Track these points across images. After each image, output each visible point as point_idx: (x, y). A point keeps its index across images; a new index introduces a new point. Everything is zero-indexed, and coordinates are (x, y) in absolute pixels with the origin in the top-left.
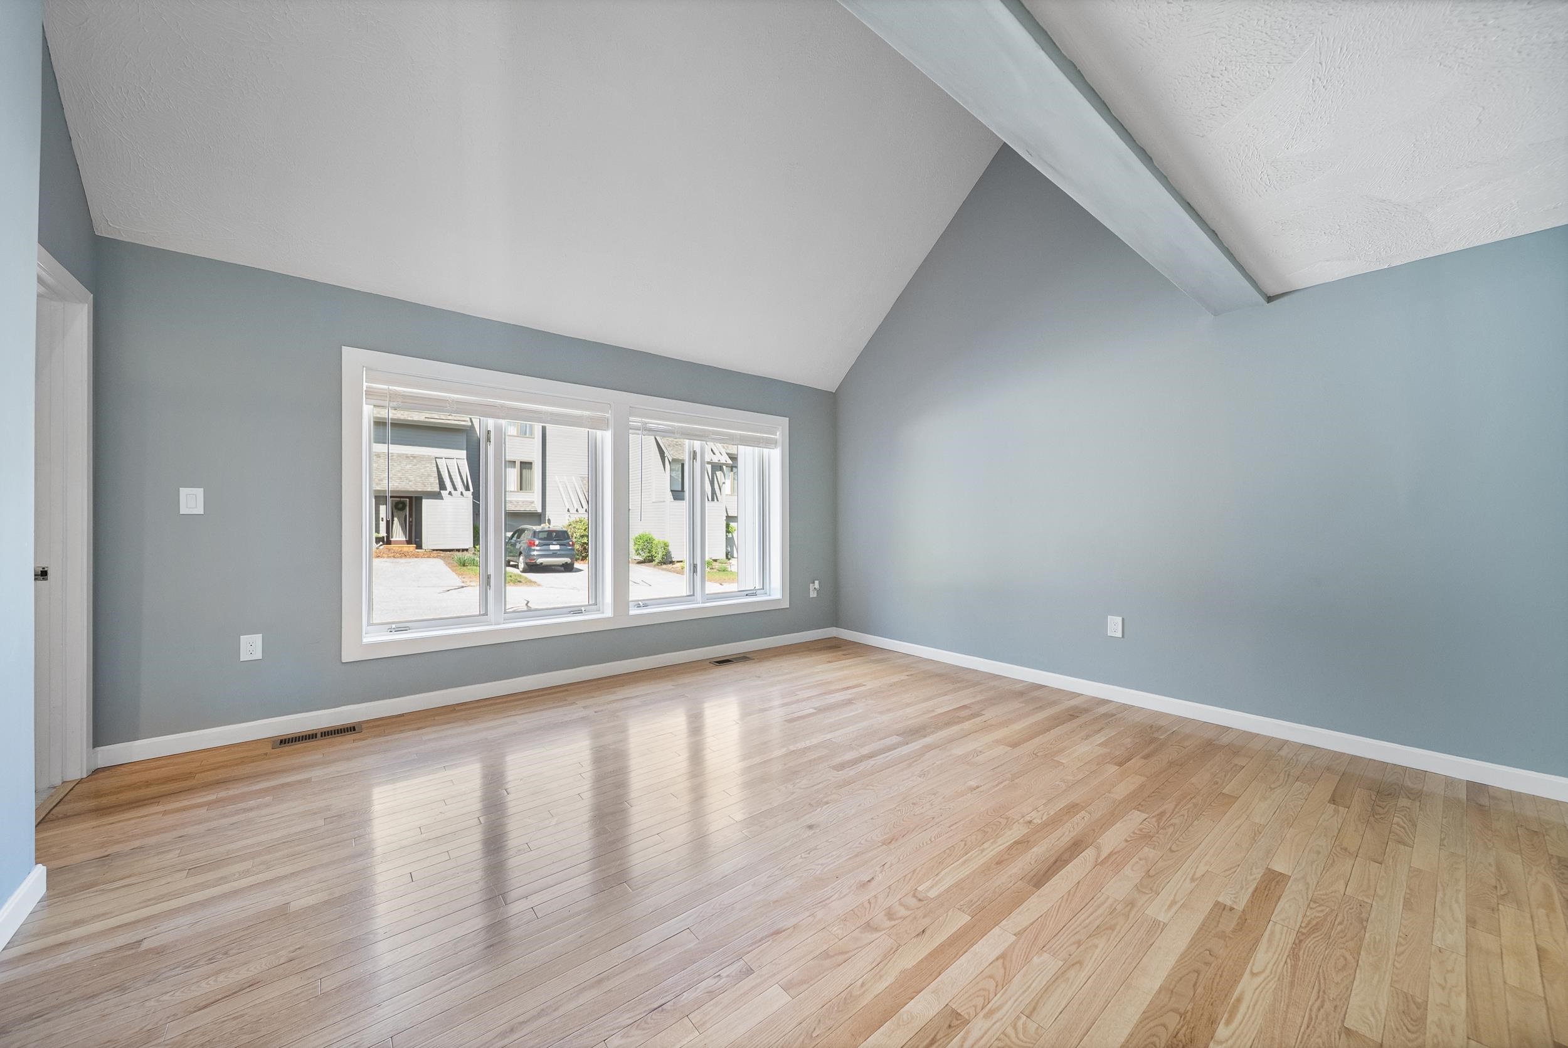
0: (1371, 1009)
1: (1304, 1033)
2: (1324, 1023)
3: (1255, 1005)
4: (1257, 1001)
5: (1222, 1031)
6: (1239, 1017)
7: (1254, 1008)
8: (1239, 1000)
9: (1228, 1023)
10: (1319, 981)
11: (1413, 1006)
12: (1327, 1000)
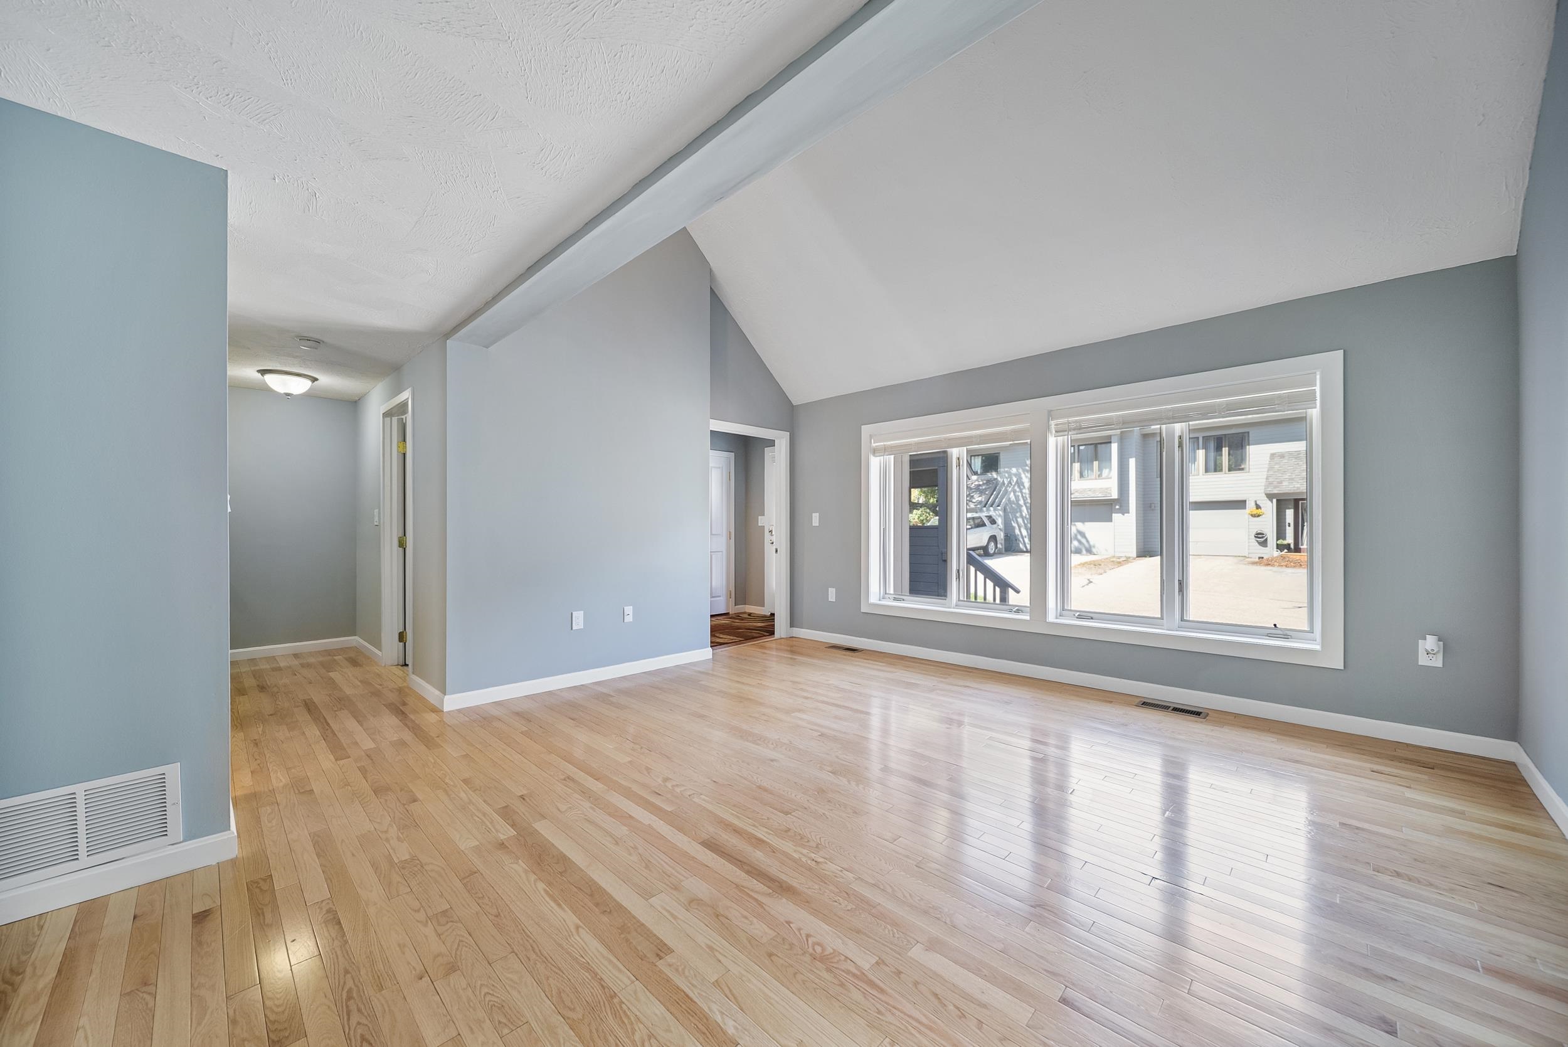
0: (517, 983)
1: (520, 925)
2: (521, 942)
3: (552, 912)
4: (555, 915)
5: (541, 886)
6: (547, 899)
7: (551, 910)
8: (559, 905)
9: (545, 890)
10: (555, 967)
11: (504, 1020)
12: (537, 958)
